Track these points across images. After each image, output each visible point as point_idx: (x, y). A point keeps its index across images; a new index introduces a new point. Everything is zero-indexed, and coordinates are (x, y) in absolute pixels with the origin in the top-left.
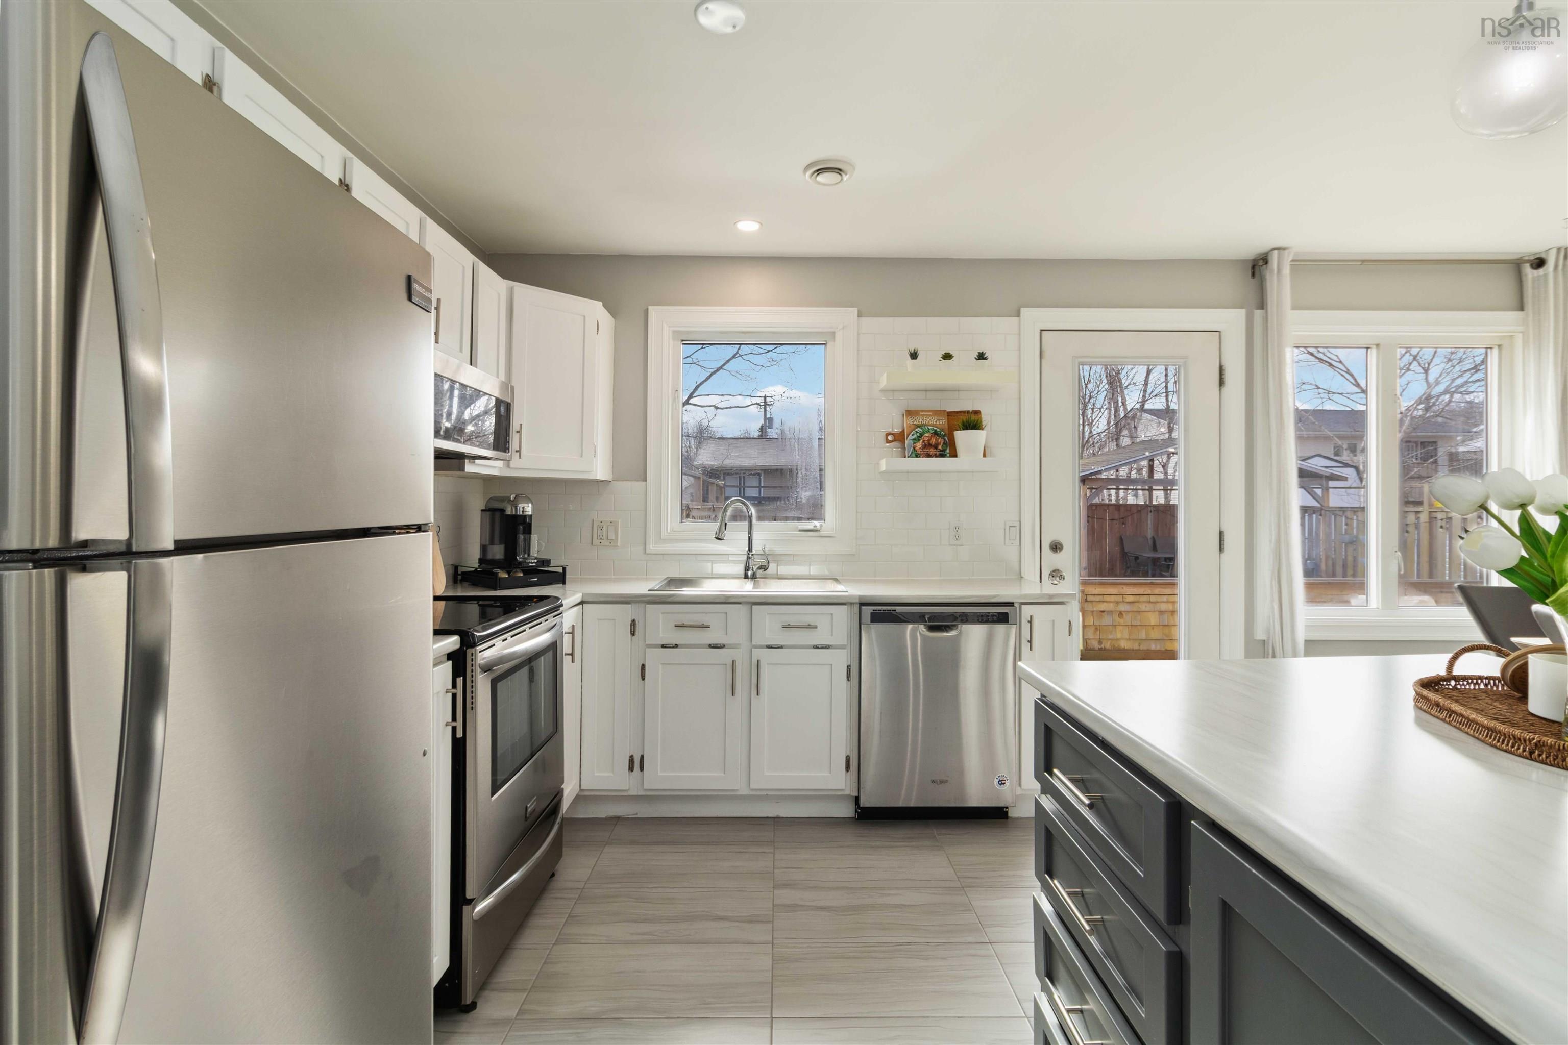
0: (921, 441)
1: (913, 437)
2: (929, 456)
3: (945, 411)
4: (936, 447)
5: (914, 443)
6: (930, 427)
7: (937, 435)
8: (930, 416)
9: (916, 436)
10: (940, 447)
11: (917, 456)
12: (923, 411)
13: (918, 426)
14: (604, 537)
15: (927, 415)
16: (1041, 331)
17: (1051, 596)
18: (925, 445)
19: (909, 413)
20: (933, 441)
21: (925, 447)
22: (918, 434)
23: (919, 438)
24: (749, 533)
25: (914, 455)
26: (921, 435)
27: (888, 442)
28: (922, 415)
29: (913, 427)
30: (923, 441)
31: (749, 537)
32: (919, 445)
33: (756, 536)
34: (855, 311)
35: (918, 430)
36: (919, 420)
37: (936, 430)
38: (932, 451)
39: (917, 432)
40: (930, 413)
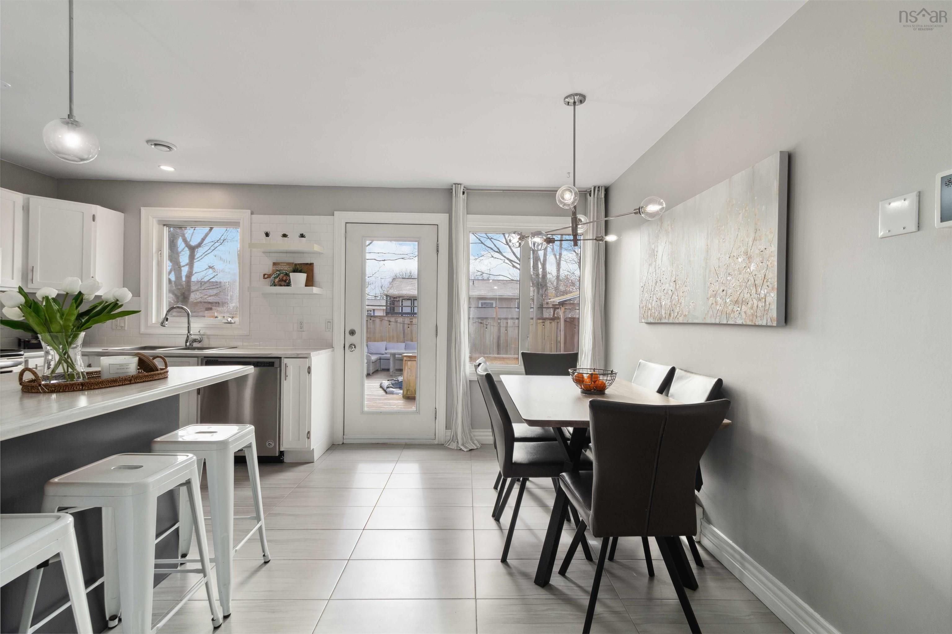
0: (278, 278)
1: (275, 276)
2: (281, 285)
3: (293, 263)
4: (285, 281)
5: (274, 279)
6: (284, 271)
7: (287, 275)
8: (285, 265)
9: (276, 275)
10: (287, 281)
11: (275, 286)
12: (281, 263)
13: (278, 271)
14: (118, 325)
15: (284, 265)
16: (346, 223)
17: (298, 354)
18: (280, 280)
19: (274, 264)
20: (285, 278)
21: (280, 281)
22: (277, 275)
23: (277, 277)
24: (188, 324)
25: (273, 285)
26: (279, 275)
27: (264, 278)
28: (281, 265)
29: (275, 271)
30: (279, 278)
31: (188, 326)
32: (277, 280)
33: (192, 325)
34: (249, 211)
35: (278, 272)
36: (279, 268)
37: (286, 273)
38: (283, 283)
39: (277, 274)
40: (286, 264)
